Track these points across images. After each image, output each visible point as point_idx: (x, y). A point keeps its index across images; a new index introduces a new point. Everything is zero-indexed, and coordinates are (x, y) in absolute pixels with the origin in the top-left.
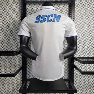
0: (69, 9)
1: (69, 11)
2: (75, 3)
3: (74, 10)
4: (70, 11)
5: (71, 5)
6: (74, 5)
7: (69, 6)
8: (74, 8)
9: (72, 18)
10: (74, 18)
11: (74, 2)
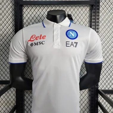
0: (91, 14)
1: (91, 17)
2: (100, 5)
3: (99, 16)
4: (93, 17)
5: (94, 8)
6: (98, 8)
7: (91, 10)
8: (99, 12)
9: (95, 29)
10: (98, 29)
11: (99, 3)
